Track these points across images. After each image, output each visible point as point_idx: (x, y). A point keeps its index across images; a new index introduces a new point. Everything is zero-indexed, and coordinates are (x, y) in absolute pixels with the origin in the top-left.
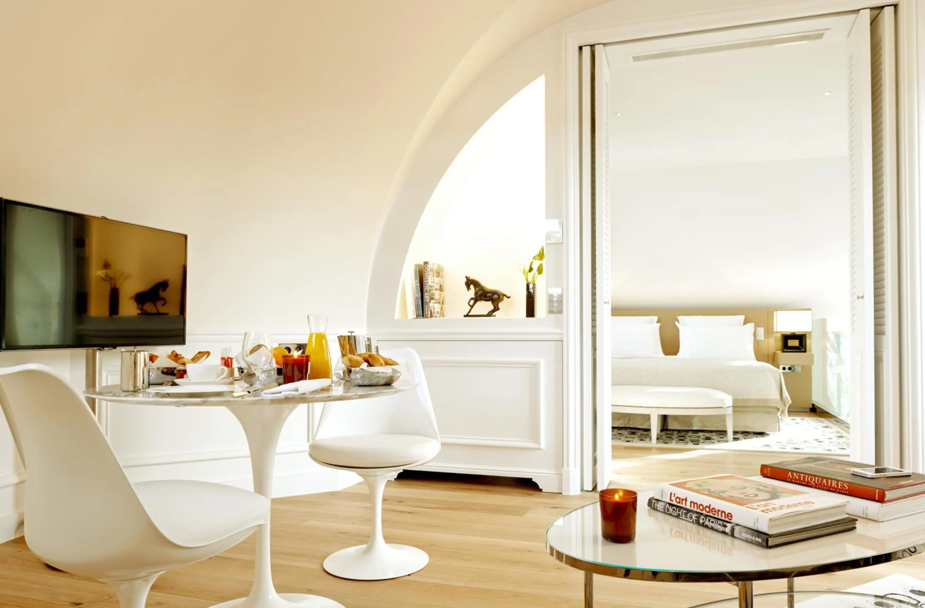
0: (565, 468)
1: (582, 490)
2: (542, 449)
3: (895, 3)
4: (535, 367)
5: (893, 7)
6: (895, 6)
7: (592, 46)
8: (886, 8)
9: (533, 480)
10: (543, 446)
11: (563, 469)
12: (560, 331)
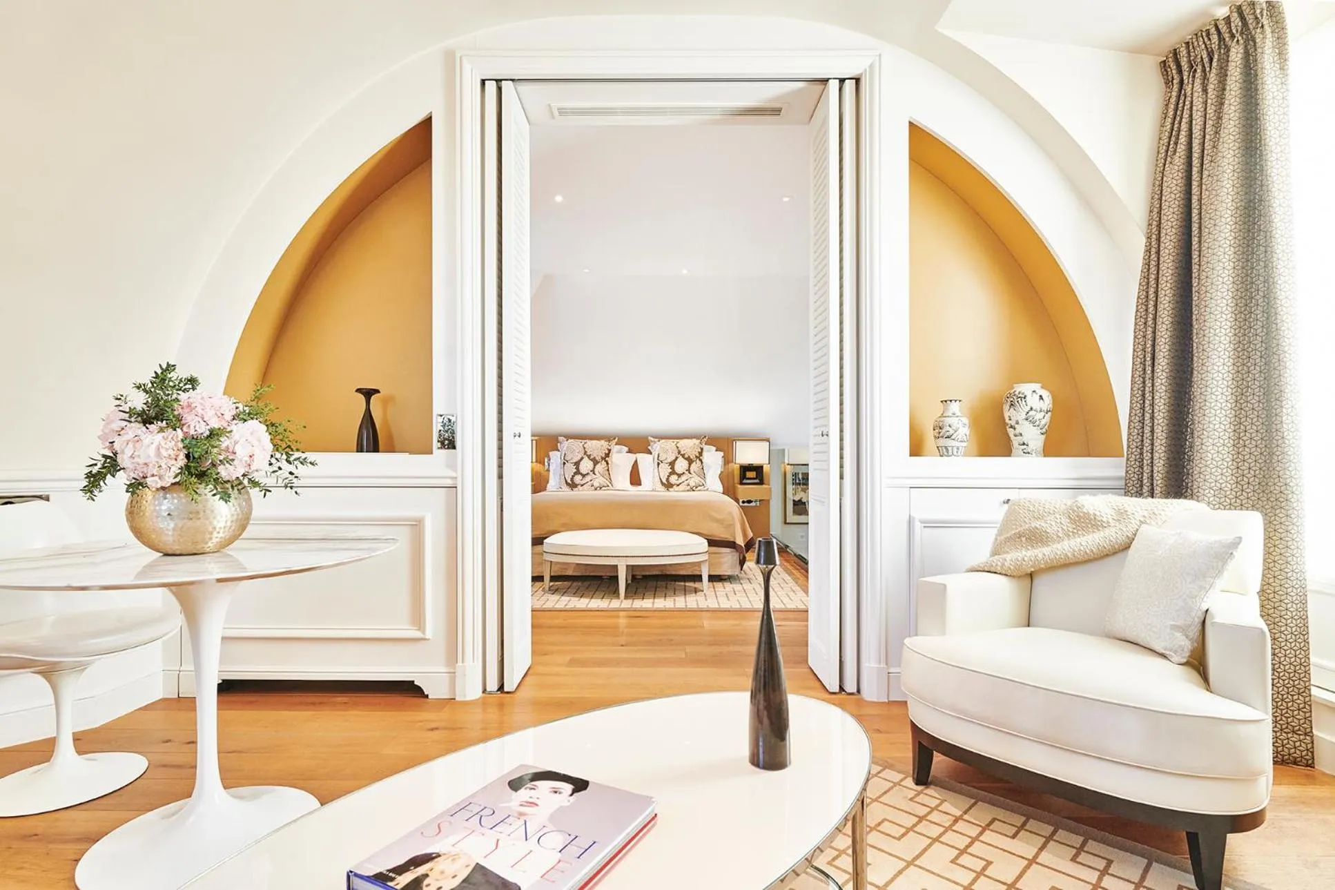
0: (460, 664)
1: (484, 691)
2: (429, 639)
3: (857, 77)
4: (417, 526)
5: (854, 81)
6: (858, 80)
7: (498, 81)
8: (847, 81)
9: (415, 683)
10: (429, 635)
11: (457, 665)
12: (454, 474)
